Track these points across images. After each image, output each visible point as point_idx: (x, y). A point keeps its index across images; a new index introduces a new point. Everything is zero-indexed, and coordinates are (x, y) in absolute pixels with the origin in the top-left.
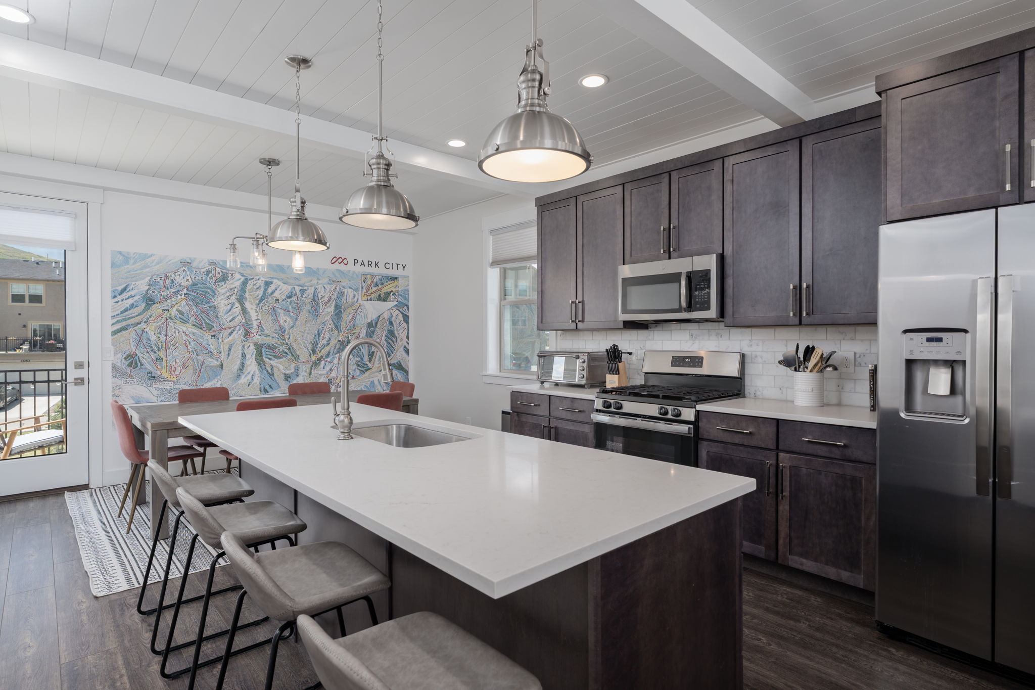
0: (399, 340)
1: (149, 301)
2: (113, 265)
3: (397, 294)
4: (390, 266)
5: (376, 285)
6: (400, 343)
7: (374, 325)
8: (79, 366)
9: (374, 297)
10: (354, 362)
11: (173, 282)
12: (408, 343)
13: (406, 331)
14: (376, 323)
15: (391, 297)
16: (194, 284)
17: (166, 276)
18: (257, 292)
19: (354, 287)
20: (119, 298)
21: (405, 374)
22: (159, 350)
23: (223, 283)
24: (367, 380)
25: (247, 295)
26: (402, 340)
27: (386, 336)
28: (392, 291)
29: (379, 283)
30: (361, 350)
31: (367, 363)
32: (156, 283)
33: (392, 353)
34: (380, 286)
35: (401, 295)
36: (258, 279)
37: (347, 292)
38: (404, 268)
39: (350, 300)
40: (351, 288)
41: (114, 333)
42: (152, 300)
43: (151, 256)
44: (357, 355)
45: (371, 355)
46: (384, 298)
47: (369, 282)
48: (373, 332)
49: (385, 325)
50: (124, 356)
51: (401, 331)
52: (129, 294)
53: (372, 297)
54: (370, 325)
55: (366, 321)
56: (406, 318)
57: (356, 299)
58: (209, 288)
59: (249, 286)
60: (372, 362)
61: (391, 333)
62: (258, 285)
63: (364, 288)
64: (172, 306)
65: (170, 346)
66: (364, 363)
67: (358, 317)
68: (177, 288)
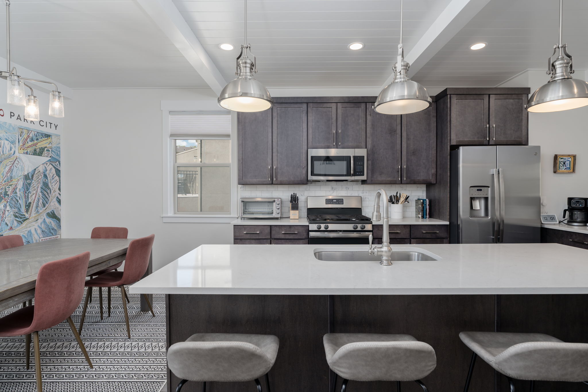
0: (52, 191)
3: (50, 150)
4: (44, 124)
5: (32, 140)
6: (54, 194)
7: (30, 177)
9: (30, 151)
10: (12, 213)
12: (60, 194)
13: (58, 183)
14: (33, 176)
15: (45, 152)
19: (10, 139)
21: (58, 222)
24: (24, 230)
26: (55, 191)
27: (41, 188)
28: (46, 147)
29: (35, 138)
30: (18, 201)
31: (24, 214)
33: (47, 203)
34: (36, 142)
35: (54, 152)
37: (4, 144)
38: (56, 127)
39: (7, 152)
40: (8, 140)
44: (15, 206)
45: (28, 206)
46: (39, 153)
47: (25, 136)
48: (30, 184)
49: (40, 178)
51: (54, 184)
53: (29, 151)
54: (26, 177)
55: (23, 174)
56: (58, 172)
57: (12, 152)
60: (29, 213)
61: (46, 185)
63: (21, 142)
66: (21, 213)
67: (15, 169)
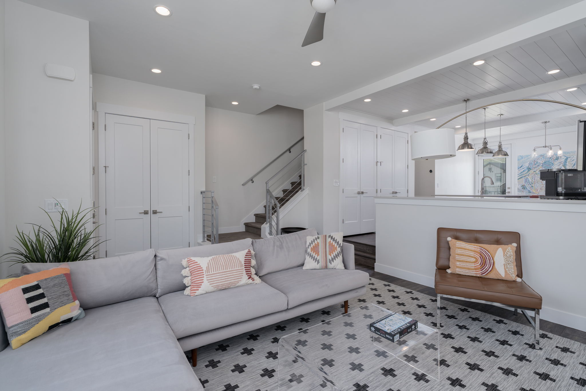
1: (529, 169)
2: (518, 160)
8: (509, 188)
11: (537, 162)
16: (545, 162)
17: (535, 161)
18: (572, 162)
20: (520, 169)
22: (532, 184)
23: (556, 160)
25: (567, 164)
32: (531, 163)
36: (573, 157)
41: (518, 179)
42: (530, 169)
43: (530, 155)
50: (521, 186)
52: (523, 167)
58: (551, 163)
59: (569, 160)
62: (573, 159)
64: (537, 170)
65: (536, 183)
68: (538, 164)
